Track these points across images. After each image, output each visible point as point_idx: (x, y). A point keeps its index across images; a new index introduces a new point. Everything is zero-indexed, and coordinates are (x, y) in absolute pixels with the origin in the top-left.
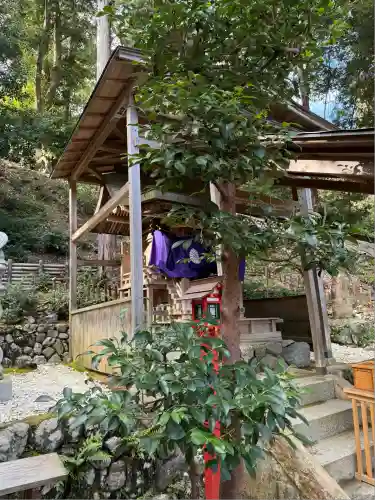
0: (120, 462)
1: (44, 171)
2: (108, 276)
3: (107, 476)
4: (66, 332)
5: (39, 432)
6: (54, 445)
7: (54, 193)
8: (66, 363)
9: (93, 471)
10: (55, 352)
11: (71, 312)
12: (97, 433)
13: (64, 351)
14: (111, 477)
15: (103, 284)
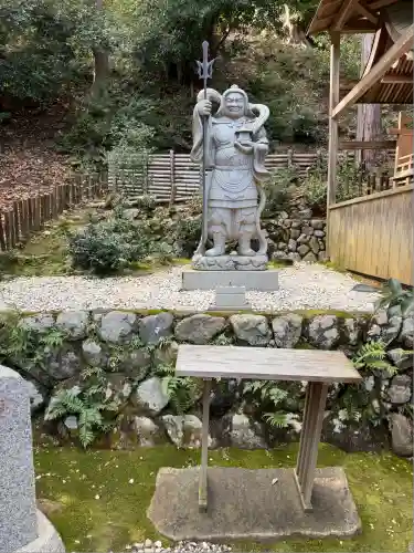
0: (404, 376)
1: (289, 39)
2: (368, 165)
3: (388, 387)
4: (322, 230)
5: (313, 327)
6: (329, 343)
7: (301, 66)
8: (322, 263)
9: (372, 377)
10: (310, 250)
11: (328, 207)
12: (379, 341)
13: (320, 250)
14: (393, 389)
15: (362, 175)
